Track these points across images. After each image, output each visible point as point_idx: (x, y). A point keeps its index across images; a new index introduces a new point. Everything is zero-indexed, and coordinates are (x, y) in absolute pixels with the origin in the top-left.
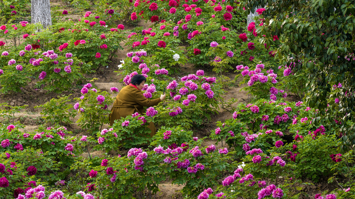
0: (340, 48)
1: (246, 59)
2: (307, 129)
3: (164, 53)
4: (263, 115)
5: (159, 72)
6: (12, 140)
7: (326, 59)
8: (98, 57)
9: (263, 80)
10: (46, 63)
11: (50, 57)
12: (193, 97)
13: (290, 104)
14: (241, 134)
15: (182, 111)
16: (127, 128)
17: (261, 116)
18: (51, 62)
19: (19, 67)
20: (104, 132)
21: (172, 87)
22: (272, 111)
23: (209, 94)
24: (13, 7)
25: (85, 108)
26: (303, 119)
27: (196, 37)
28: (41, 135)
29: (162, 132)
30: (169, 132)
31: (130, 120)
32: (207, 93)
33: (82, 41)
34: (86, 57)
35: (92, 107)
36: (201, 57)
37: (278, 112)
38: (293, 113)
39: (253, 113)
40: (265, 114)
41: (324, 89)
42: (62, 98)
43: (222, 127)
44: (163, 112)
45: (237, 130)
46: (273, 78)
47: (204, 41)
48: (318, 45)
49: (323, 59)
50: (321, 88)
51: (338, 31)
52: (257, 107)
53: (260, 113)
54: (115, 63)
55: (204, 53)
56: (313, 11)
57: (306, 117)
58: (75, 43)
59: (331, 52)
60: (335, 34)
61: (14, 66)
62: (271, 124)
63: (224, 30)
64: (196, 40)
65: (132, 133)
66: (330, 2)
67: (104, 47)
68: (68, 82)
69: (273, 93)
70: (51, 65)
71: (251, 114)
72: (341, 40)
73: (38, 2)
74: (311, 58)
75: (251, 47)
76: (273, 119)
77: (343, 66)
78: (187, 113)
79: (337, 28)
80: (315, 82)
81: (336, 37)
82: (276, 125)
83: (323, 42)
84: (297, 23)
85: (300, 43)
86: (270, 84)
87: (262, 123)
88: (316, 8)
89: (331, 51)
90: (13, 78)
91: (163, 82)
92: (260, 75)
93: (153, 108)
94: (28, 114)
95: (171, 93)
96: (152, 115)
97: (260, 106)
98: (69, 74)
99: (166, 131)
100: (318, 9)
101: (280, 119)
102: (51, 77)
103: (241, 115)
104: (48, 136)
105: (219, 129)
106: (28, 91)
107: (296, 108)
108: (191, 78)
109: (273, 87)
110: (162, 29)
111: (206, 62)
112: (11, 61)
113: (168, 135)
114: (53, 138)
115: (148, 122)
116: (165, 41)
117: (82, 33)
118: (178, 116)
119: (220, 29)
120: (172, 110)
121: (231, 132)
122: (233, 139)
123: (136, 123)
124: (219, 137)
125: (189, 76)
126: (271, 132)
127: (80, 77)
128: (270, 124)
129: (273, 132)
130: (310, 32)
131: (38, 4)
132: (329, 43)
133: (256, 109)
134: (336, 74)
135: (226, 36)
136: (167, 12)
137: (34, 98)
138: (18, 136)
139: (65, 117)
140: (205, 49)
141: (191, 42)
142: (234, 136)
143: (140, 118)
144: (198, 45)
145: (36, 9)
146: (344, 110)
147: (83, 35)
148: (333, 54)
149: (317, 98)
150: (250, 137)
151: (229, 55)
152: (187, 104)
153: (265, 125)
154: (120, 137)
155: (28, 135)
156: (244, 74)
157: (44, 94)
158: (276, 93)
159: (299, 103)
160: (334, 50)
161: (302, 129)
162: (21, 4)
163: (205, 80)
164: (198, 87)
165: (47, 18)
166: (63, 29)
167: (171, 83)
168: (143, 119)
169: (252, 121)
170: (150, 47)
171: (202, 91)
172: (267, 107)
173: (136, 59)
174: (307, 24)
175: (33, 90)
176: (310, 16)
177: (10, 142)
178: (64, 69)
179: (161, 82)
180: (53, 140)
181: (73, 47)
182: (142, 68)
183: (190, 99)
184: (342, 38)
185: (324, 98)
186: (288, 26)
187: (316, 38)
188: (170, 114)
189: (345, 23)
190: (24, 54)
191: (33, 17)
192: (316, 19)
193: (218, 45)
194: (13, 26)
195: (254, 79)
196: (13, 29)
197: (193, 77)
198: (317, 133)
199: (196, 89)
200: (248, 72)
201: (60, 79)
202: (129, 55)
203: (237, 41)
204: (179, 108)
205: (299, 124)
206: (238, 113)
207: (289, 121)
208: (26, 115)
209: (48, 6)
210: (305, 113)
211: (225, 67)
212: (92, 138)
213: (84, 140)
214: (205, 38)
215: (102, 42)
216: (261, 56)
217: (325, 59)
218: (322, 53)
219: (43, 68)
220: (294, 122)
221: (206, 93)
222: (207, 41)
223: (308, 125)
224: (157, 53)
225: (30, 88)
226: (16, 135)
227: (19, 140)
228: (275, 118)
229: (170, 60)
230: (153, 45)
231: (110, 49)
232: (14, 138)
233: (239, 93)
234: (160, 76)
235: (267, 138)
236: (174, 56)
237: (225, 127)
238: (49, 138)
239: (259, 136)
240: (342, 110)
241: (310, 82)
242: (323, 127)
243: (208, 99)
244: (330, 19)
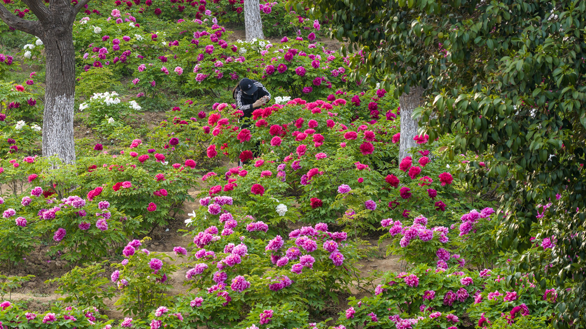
0: (552, 140)
1: (397, 215)
2: (499, 310)
3: (261, 202)
4: (425, 290)
5: (253, 227)
6: (6, 323)
7: (529, 162)
8: (152, 208)
9: (425, 236)
10: (66, 213)
11: (72, 204)
12: (308, 260)
13: (469, 274)
14: (390, 318)
15: (290, 282)
16: (199, 310)
17: (423, 291)
18: (74, 212)
19: (20, 220)
20: (160, 313)
21: (275, 247)
22: (439, 284)
23: (335, 259)
24: (13, 142)
25: (129, 279)
26: (492, 295)
27: (314, 180)
28: (55, 316)
29: (257, 313)
30: (269, 312)
31: (205, 298)
32: (332, 257)
33: (126, 184)
34: (132, 210)
35: (141, 278)
36: (323, 212)
37: (451, 286)
38: (476, 288)
39: (409, 287)
40: (428, 289)
41: (526, 217)
42: (91, 267)
43: (357, 307)
44: (260, 283)
45: (382, 312)
46: (442, 233)
47: (328, 186)
48: (514, 137)
49: (524, 161)
50: (522, 216)
51: (549, 115)
52: (415, 277)
53: (420, 287)
54: (180, 224)
55: (327, 205)
56: (508, 79)
57: (496, 292)
58: (114, 187)
59: (537, 147)
60: (543, 118)
61: (13, 220)
62: (439, 304)
63: (361, 168)
64: (315, 184)
65: (208, 318)
66: (535, 65)
67: (162, 193)
68: (102, 245)
69: (441, 258)
70: (74, 218)
71: (405, 288)
72: (553, 130)
73: (54, 127)
74: (503, 159)
75: (405, 194)
76: (442, 297)
77: (557, 174)
78: (299, 286)
79: (547, 108)
80: (512, 205)
81: (545, 123)
82: (446, 306)
83: (524, 133)
84: (479, 100)
85: (486, 135)
86: (437, 243)
87: (424, 302)
88: (511, 74)
89: (537, 145)
90: (10, 239)
91: (259, 242)
92: (420, 230)
93: (242, 277)
94: (35, 296)
95: (273, 256)
96: (240, 289)
97: (421, 275)
98: (104, 233)
99: (264, 311)
100: (516, 78)
101: (454, 296)
102: (74, 237)
103: (389, 291)
104: (67, 318)
105: (353, 309)
106: (35, 264)
107: (480, 279)
108: (306, 233)
109: (442, 248)
110: (258, 166)
111: (330, 220)
112: (7, 211)
113: (268, 316)
114: (75, 322)
115: (234, 300)
116: (263, 185)
117: (126, 171)
118: (284, 291)
119: (354, 167)
120: (273, 281)
121: (373, 315)
122: (375, 327)
123: (215, 302)
124: (353, 323)
125: (303, 229)
126: (439, 315)
127: (122, 238)
128: (437, 305)
129: (441, 316)
130: (502, 114)
131: (54, 131)
132: (533, 132)
133: (414, 280)
134: (545, 187)
135: (364, 178)
136: (267, 144)
137: (45, 273)
138: (17, 317)
139: (96, 298)
140: (330, 199)
141: (307, 188)
142: (376, 321)
143: (221, 293)
144: (318, 192)
145: (50, 139)
146: (560, 261)
147: (127, 174)
148: (538, 151)
149: (516, 232)
150: (403, 323)
151: (369, 206)
152: (298, 271)
153: (428, 307)
154: (187, 325)
155: (34, 315)
156: (394, 233)
157: (61, 268)
158: (446, 258)
159: (486, 271)
160: (542, 144)
161: (490, 311)
162: (25, 138)
163: (329, 237)
164: (318, 247)
165: (68, 155)
166: (94, 167)
167: (274, 240)
168: (225, 295)
169: (406, 299)
170: (239, 194)
171: (323, 253)
172: (432, 277)
173: (215, 208)
174: (497, 101)
175: (43, 262)
176: (501, 89)
177: (3, 325)
178: (95, 224)
179: (256, 241)
180: (75, 325)
181: (110, 194)
182: (224, 221)
183: (304, 263)
184: (555, 125)
185: (526, 232)
186: (466, 104)
187: (511, 125)
188: (272, 287)
189: (559, 100)
190: (29, 202)
191: (45, 152)
192: (511, 94)
193: (351, 191)
194: (12, 162)
195: (410, 235)
196: (13, 166)
197: (309, 232)
198: (516, 314)
199: (314, 249)
200: (400, 229)
201: (89, 241)
202: (204, 202)
203: (383, 186)
204: (286, 277)
205: (485, 303)
206: (384, 286)
207: (469, 300)
208: (30, 297)
209: (71, 135)
210: (495, 285)
211: (362, 226)
212: (140, 323)
213: (127, 324)
214: (329, 181)
215: (158, 185)
216: (423, 208)
217: (527, 161)
218: (522, 149)
219: (60, 223)
220: (476, 300)
221: (330, 257)
222: (333, 186)
223: (501, 303)
224: (249, 203)
225: (39, 259)
226: (13, 315)
227: (18, 323)
228: (445, 295)
229: (271, 214)
230: (244, 191)
231: (172, 198)
232: (10, 319)
233: (386, 267)
234: (254, 233)
235: (433, 324)
236: (279, 207)
237: (363, 307)
238: (69, 321)
239: (419, 322)
240: (557, 260)
241: (504, 207)
242: (525, 307)
243: (334, 266)
244: (535, 93)
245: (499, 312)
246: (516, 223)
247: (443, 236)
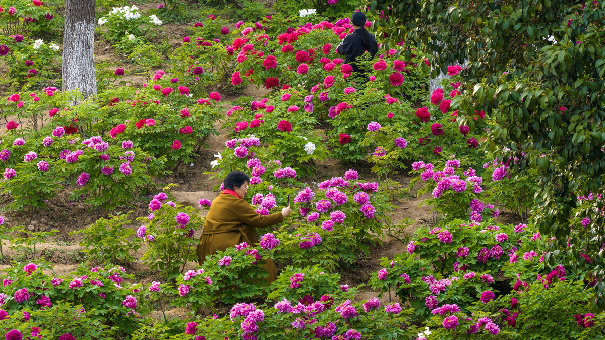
0: (594, 133)
1: (427, 152)
2: (535, 271)
3: (289, 140)
4: (459, 246)
5: (281, 174)
6: (32, 290)
7: (571, 152)
8: (177, 147)
9: (458, 187)
10: (89, 157)
11: (95, 148)
12: (339, 216)
13: (504, 229)
14: (423, 279)
15: (320, 239)
16: (227, 269)
17: (456, 248)
18: (97, 156)
19: (42, 165)
20: (189, 277)
21: (304, 199)
22: (474, 241)
23: (366, 212)
24: (31, 64)
25: (156, 235)
26: (528, 255)
27: (344, 114)
28: (82, 282)
29: (288, 276)
30: (300, 276)
31: (233, 256)
32: (363, 210)
33: (149, 121)
34: (156, 147)
35: (167, 233)
36: (352, 148)
37: (485, 242)
38: (511, 244)
39: (442, 243)
40: (462, 246)
41: (565, 203)
42: (116, 218)
43: (389, 268)
44: (289, 242)
45: (415, 273)
46: (476, 183)
47: (357, 121)
48: (556, 129)
49: (566, 151)
50: (561, 202)
51: (591, 105)
52: (448, 234)
53: (454, 244)
54: (204, 159)
55: (356, 141)
56: (549, 70)
57: (532, 251)
58: (137, 124)
59: (580, 140)
60: (586, 109)
61: (35, 164)
62: (473, 262)
63: (391, 102)
64: (343, 119)
65: (236, 277)
66: (577, 54)
67: (187, 131)
68: (126, 190)
69: (475, 209)
70: (97, 161)
71: (439, 245)
72: (596, 121)
73: (74, 54)
74: (544, 150)
75: (437, 130)
76: (476, 254)
77: (599, 164)
78: (329, 243)
79: (590, 99)
80: (550, 190)
81: (587, 114)
82: (481, 264)
83: (566, 123)
84: (520, 91)
85: (527, 125)
86: (470, 194)
87: (458, 260)
88: (553, 65)
89: (580, 137)
90: (33, 184)
91: (288, 191)
92: (454, 180)
93: (271, 234)
94: (58, 244)
95: (302, 209)
96: (270, 247)
97: (455, 231)
98: (128, 177)
99: (295, 274)
100: (557, 67)
101: (488, 254)
102: (97, 181)
103: (422, 247)
104: (94, 283)
105: (385, 270)
106: (58, 206)
107: (515, 235)
108: (335, 184)
109: (476, 199)
110: (285, 100)
111: (359, 157)
112: (28, 154)
113: (298, 280)
114: (102, 287)
115: (263, 258)
116: (290, 121)
117: (149, 108)
118: (315, 249)
119: (383, 100)
120: (303, 239)
121: (406, 277)
122: (408, 288)
123: (244, 261)
124: (385, 285)
125: (333, 180)
126: (473, 276)
127: (146, 182)
128: (471, 262)
129: (476, 277)
130: (544, 106)
131: (75, 59)
132: (575, 124)
133: (447, 237)
134: (587, 178)
135: (394, 112)
136: (294, 72)
137: (68, 217)
138: (43, 282)
139: (122, 250)
140: (359, 135)
141: (335, 123)
142: (409, 282)
143: (250, 251)
144: (346, 127)
145: (70, 66)
146: (599, 238)
147: (150, 111)
148: (581, 143)
149: (554, 218)
150: (437, 285)
151: (399, 144)
152: (329, 229)
153: (462, 265)
154: (216, 285)
155: (60, 280)
156: (426, 177)
157: (84, 210)
158: (480, 209)
159: (521, 226)
160: (584, 137)
161: (526, 272)
162: (44, 58)
163: (360, 188)
164: (348, 198)
165: (89, 82)
166: (116, 100)
167: (303, 192)
168: (254, 253)
169: (440, 256)
170: (265, 131)
171: (354, 206)
172: (466, 233)
173: (242, 151)
174: (538, 93)
175: (66, 204)
176: (542, 78)
177: (29, 292)
178: (119, 168)
179: (285, 190)
180: (102, 290)
181: (133, 131)
182: (251, 167)
183: (334, 219)
184: (597, 116)
185: (565, 218)
186: (506, 95)
187: (553, 116)
188: (302, 245)
189: (602, 91)
190: (50, 143)
191: (65, 79)
192: (552, 84)
193: (381, 128)
194: (32, 95)
195: (443, 186)
196: (33, 100)
197: (339, 183)
198: (553, 279)
199: (344, 202)
200: (432, 174)
201: (113, 185)
202: (230, 144)
203: (413, 120)
204: (316, 234)
205: (520, 262)
206: (417, 243)
207: (504, 257)
208: (54, 246)
209: (91, 62)
210: (530, 244)
211: (392, 165)
212: (168, 287)
213: (154, 289)
214: (358, 115)
215: (184, 122)
216: (454, 146)
217: (568, 151)
218: (564, 141)
219: (83, 167)
220: (512, 258)
221: (361, 210)
222: (363, 121)
223: (537, 264)
224: (277, 141)
225: (62, 200)
226: (39, 281)
227: (44, 289)
228: (479, 252)
229: (298, 153)
230: (271, 128)
231: (197, 135)
232: (36, 286)
233: (417, 209)
234: (282, 180)
235: (467, 285)
236: (306, 145)
237: (396, 268)
238: (96, 286)
239: (453, 283)
240: (596, 238)
241: (542, 190)
242: (561, 268)
243: (365, 219)
244: (577, 84)
245: (535, 274)
246: (555, 209)
247: (476, 186)
